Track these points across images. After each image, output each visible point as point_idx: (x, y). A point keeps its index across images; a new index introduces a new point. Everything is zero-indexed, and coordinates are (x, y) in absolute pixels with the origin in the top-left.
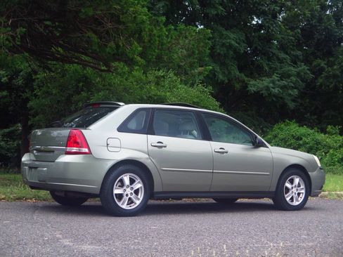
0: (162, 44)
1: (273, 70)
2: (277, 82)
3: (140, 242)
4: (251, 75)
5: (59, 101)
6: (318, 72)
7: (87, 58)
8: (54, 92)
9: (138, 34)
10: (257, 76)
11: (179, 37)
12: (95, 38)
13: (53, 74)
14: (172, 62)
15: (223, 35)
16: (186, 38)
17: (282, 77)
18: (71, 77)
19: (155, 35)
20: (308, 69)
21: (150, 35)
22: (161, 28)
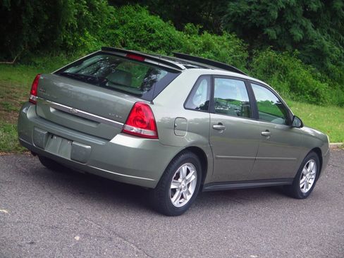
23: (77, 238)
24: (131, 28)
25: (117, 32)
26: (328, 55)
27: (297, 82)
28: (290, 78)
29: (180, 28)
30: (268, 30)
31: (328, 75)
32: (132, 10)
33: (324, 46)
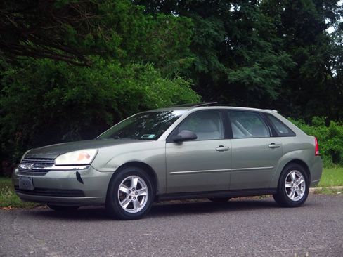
0: (141, 35)
1: (255, 59)
2: (258, 72)
3: (136, 252)
4: (230, 66)
5: (29, 99)
6: (301, 60)
7: (60, 52)
8: (24, 89)
9: (116, 24)
10: (237, 66)
11: (159, 26)
12: (71, 30)
13: (22, 70)
14: (152, 54)
15: (200, 24)
16: (166, 27)
17: (264, 65)
18: (43, 72)
19: (134, 25)
20: (290, 57)
21: (129, 25)
22: (141, 17)
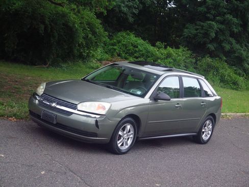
23: (43, 173)
24: (123, 45)
25: (115, 47)
26: (245, 60)
27: (225, 76)
28: (220, 74)
29: (154, 45)
30: (209, 45)
31: (245, 72)
32: (125, 34)
33: (242, 54)
